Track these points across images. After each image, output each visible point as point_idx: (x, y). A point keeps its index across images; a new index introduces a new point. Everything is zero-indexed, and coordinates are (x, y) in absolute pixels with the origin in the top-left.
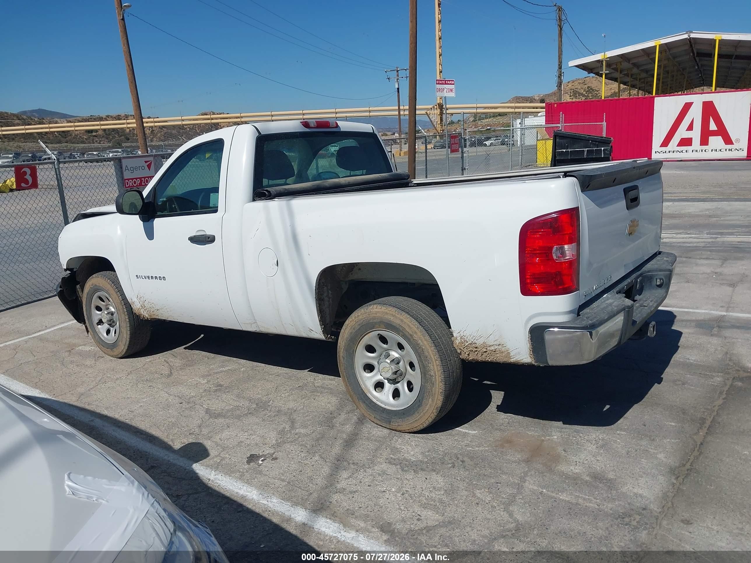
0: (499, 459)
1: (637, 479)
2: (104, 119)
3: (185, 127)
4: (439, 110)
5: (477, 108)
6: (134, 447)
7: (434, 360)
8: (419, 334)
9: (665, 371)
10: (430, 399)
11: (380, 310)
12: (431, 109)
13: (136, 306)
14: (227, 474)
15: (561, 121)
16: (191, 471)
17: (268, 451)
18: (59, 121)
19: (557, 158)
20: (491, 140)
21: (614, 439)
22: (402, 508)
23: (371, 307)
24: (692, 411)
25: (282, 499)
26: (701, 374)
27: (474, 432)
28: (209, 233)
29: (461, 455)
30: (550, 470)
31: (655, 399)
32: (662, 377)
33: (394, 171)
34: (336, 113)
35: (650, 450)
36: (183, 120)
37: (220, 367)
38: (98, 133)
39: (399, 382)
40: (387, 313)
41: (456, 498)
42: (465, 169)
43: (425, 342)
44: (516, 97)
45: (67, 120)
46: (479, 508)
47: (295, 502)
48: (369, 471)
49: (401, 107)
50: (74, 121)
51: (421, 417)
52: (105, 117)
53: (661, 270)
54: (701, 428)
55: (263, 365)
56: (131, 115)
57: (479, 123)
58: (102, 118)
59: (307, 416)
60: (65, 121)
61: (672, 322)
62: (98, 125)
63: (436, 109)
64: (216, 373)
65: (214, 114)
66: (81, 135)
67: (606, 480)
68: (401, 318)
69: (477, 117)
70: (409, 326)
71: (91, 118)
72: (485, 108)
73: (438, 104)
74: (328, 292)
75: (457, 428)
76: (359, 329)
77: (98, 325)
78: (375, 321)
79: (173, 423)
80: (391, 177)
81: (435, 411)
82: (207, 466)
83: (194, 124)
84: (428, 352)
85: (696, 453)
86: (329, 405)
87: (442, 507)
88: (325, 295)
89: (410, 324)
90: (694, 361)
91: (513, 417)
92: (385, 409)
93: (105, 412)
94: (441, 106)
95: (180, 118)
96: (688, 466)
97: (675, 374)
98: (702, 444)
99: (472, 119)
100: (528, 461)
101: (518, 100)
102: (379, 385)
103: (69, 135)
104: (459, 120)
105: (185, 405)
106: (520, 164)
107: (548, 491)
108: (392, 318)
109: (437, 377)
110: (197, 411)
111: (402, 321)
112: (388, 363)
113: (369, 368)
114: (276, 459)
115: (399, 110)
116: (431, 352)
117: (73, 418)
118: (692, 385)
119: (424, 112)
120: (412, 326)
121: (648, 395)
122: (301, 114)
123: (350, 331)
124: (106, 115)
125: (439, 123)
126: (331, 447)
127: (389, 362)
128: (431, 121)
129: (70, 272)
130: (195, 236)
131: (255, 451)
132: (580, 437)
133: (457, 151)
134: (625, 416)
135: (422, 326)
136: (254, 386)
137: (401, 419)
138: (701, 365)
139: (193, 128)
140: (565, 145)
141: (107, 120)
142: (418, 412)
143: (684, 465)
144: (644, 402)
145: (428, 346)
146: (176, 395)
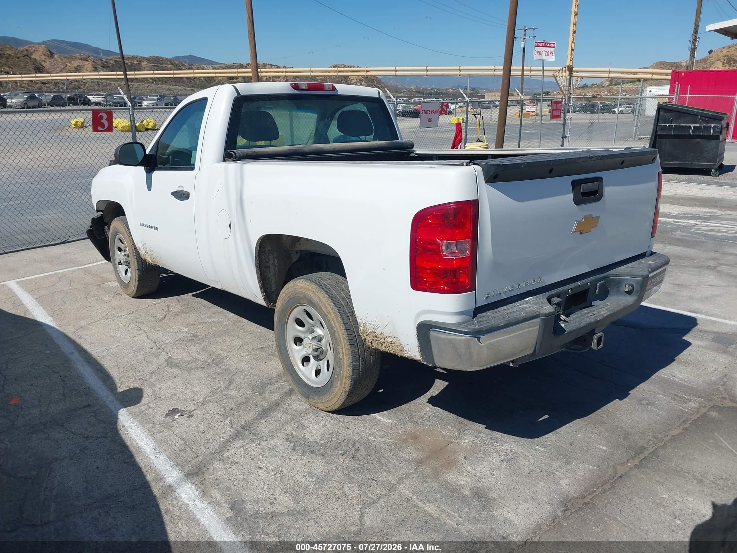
0: (393, 455)
1: (519, 503)
2: (244, 67)
3: (317, 78)
4: (568, 73)
5: (610, 72)
6: (88, 383)
7: (343, 344)
8: (333, 315)
9: (638, 387)
10: (339, 382)
11: (304, 285)
12: (560, 71)
13: (142, 251)
14: (141, 423)
15: (676, 91)
16: (115, 415)
17: (191, 407)
18: (206, 68)
19: (658, 133)
20: (622, 107)
21: (527, 454)
22: (265, 488)
23: (298, 281)
24: (636, 437)
25: (169, 457)
26: (676, 395)
27: (388, 421)
28: (186, 189)
29: (359, 443)
30: (436, 475)
31: (605, 416)
32: (629, 392)
33: (400, 140)
34: (460, 70)
35: (557, 473)
36: (312, 72)
37: (209, 318)
38: (238, 80)
39: (322, 359)
40: (309, 290)
41: (322, 487)
42: (566, 137)
43: (337, 324)
44: (660, 62)
45: (212, 67)
46: (337, 504)
47: (177, 463)
48: (263, 444)
49: (525, 68)
50: (219, 67)
51: (332, 398)
52: (246, 65)
53: (632, 276)
54: (633, 458)
55: (246, 321)
56: (269, 64)
57: (615, 88)
58: (243, 66)
59: (246, 379)
60: (211, 68)
61: (687, 331)
62: (235, 73)
63: (565, 71)
64: (201, 323)
65: (345, 66)
66: (223, 81)
67: (486, 498)
68: (320, 296)
69: (613, 82)
70: (325, 306)
71: (233, 66)
72: (623, 73)
73: (568, 66)
74: (274, 260)
75: (375, 414)
76: (288, 301)
77: (119, 265)
78: (300, 295)
79: (133, 366)
80: (390, 145)
81: (343, 394)
82: (131, 413)
83: (325, 76)
84: (339, 335)
85: (608, 486)
86: (274, 371)
87: (303, 494)
88: (271, 262)
89: (326, 303)
90: (681, 379)
91: (439, 412)
92: (306, 384)
93: (87, 347)
94: (570, 69)
95: (309, 69)
96: (587, 500)
97: (647, 391)
98: (621, 477)
99: (607, 84)
100: (420, 462)
101: (662, 66)
102: (306, 360)
103: (213, 80)
104: (593, 84)
105: (154, 351)
106: (634, 135)
107: (418, 499)
108: (312, 295)
109: (345, 360)
110: (159, 358)
111: (320, 299)
112: (309, 339)
113: (298, 341)
114: (192, 416)
115: (523, 70)
116: (341, 335)
117: (60, 348)
118: (657, 408)
119: (550, 74)
120: (328, 306)
121: (599, 410)
122: (425, 70)
123: (282, 303)
124: (247, 63)
125: (567, 85)
126: (246, 414)
127: (311, 338)
128: (558, 84)
129: (102, 213)
130: (176, 191)
131: (180, 406)
132: (493, 445)
133: (558, 117)
134: (557, 430)
135: (337, 306)
136: (224, 341)
137: (317, 397)
138: (685, 385)
139: (324, 80)
140: (669, 119)
141: (247, 68)
142: (330, 393)
143: (584, 497)
144: (589, 417)
145: (338, 328)
146: (153, 340)
